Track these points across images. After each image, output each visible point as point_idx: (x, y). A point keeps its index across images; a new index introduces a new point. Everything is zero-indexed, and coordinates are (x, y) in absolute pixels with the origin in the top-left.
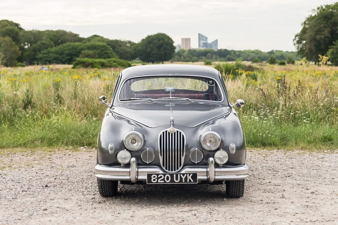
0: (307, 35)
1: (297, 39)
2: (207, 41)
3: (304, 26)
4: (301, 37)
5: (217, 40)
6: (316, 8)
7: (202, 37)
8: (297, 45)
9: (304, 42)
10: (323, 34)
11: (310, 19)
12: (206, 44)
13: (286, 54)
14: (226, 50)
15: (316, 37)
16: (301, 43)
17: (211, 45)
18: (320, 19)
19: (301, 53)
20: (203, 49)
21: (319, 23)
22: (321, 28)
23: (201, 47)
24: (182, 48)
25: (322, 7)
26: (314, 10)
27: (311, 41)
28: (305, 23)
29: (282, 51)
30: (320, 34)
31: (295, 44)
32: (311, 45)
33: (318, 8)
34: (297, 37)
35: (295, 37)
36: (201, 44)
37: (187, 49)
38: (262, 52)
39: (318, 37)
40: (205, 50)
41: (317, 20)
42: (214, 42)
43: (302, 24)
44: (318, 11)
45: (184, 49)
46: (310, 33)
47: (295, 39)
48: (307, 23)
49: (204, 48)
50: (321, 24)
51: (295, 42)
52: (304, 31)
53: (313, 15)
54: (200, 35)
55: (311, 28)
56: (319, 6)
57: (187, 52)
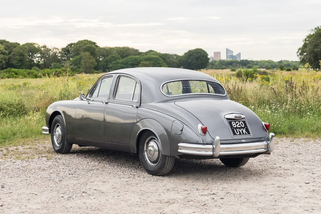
0: (307, 49)
1: (300, 52)
2: (233, 54)
3: (305, 42)
4: (302, 51)
5: (240, 53)
6: (314, 29)
7: (229, 51)
8: (300, 56)
9: (305, 54)
10: (320, 48)
11: (310, 37)
12: (232, 56)
13: (291, 63)
14: (246, 60)
15: (314, 50)
16: (303, 54)
17: (235, 57)
18: (317, 36)
19: (303, 62)
20: (229, 60)
21: (316, 39)
22: (318, 43)
23: (229, 58)
24: (214, 59)
25: (319, 28)
26: (312, 30)
27: (310, 53)
28: (306, 40)
29: (288, 61)
30: (317, 48)
31: (298, 55)
32: (311, 56)
33: (316, 29)
34: (300, 50)
35: (298, 50)
36: (228, 56)
37: (218, 60)
38: (274, 62)
39: (316, 50)
40: (231, 60)
41: (315, 38)
42: (238, 54)
43: (303, 41)
44: (316, 31)
45: (216, 60)
46: (310, 47)
47: (298, 52)
48: (307, 39)
49: (231, 59)
50: (318, 40)
51: (298, 54)
52: (305, 46)
53: (312, 34)
54: (227, 50)
55: (310, 43)
56: (316, 27)
57: (218, 62)
